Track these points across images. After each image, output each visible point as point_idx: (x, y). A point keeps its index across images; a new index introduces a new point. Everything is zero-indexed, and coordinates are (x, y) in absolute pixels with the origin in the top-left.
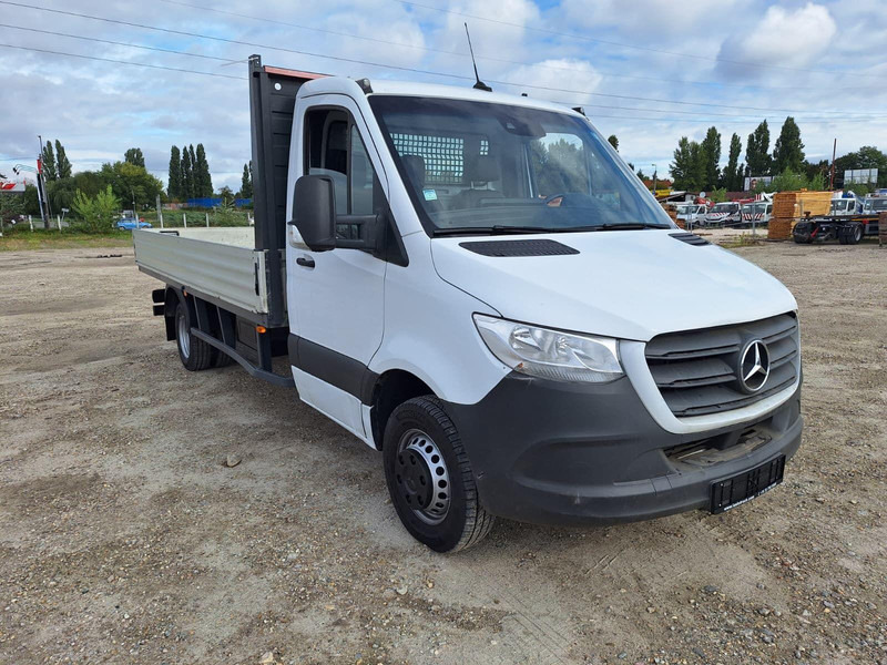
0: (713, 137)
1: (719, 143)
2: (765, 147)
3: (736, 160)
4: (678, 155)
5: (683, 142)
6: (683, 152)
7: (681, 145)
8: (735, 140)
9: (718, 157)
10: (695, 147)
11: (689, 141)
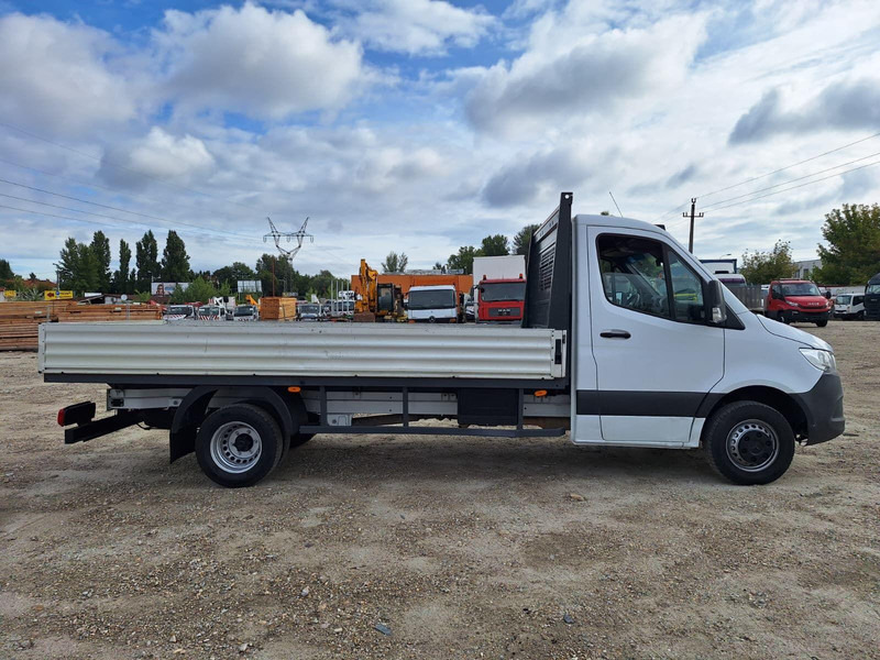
0: (100, 240)
1: (108, 248)
2: (154, 255)
3: (127, 265)
4: (64, 255)
5: (70, 243)
6: (71, 253)
7: (68, 245)
8: (124, 246)
9: (108, 261)
10: (84, 249)
11: (77, 243)
